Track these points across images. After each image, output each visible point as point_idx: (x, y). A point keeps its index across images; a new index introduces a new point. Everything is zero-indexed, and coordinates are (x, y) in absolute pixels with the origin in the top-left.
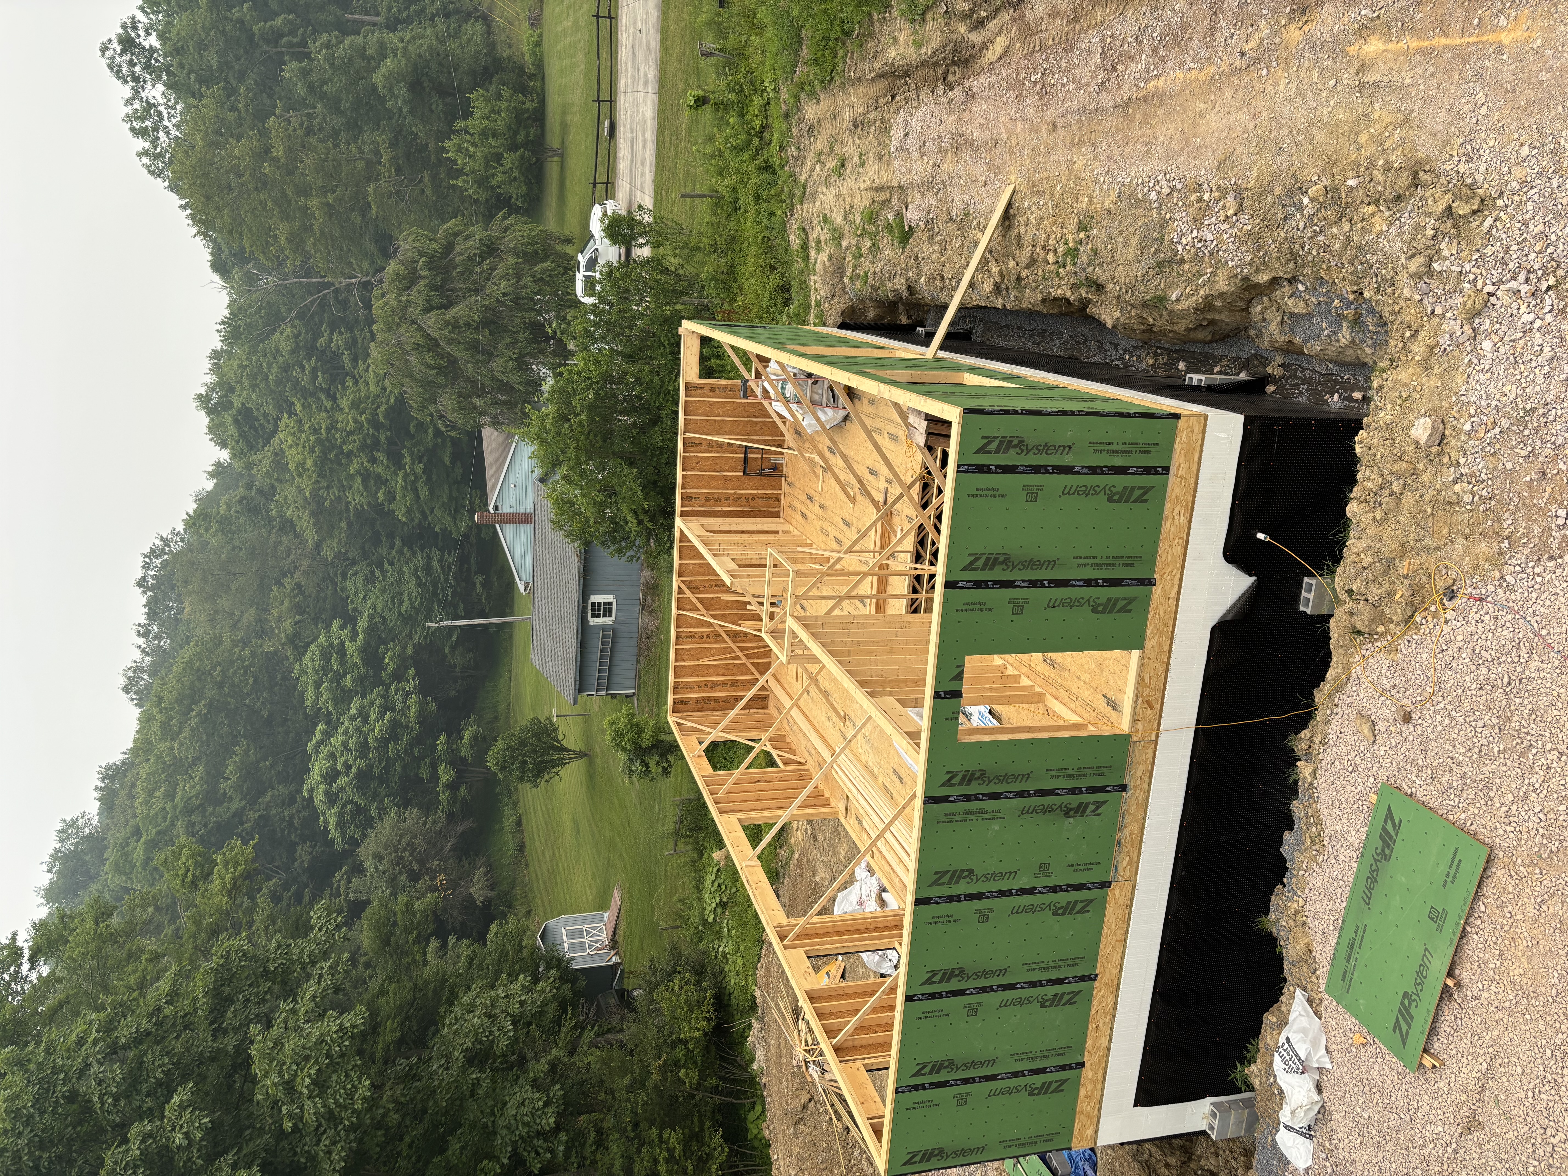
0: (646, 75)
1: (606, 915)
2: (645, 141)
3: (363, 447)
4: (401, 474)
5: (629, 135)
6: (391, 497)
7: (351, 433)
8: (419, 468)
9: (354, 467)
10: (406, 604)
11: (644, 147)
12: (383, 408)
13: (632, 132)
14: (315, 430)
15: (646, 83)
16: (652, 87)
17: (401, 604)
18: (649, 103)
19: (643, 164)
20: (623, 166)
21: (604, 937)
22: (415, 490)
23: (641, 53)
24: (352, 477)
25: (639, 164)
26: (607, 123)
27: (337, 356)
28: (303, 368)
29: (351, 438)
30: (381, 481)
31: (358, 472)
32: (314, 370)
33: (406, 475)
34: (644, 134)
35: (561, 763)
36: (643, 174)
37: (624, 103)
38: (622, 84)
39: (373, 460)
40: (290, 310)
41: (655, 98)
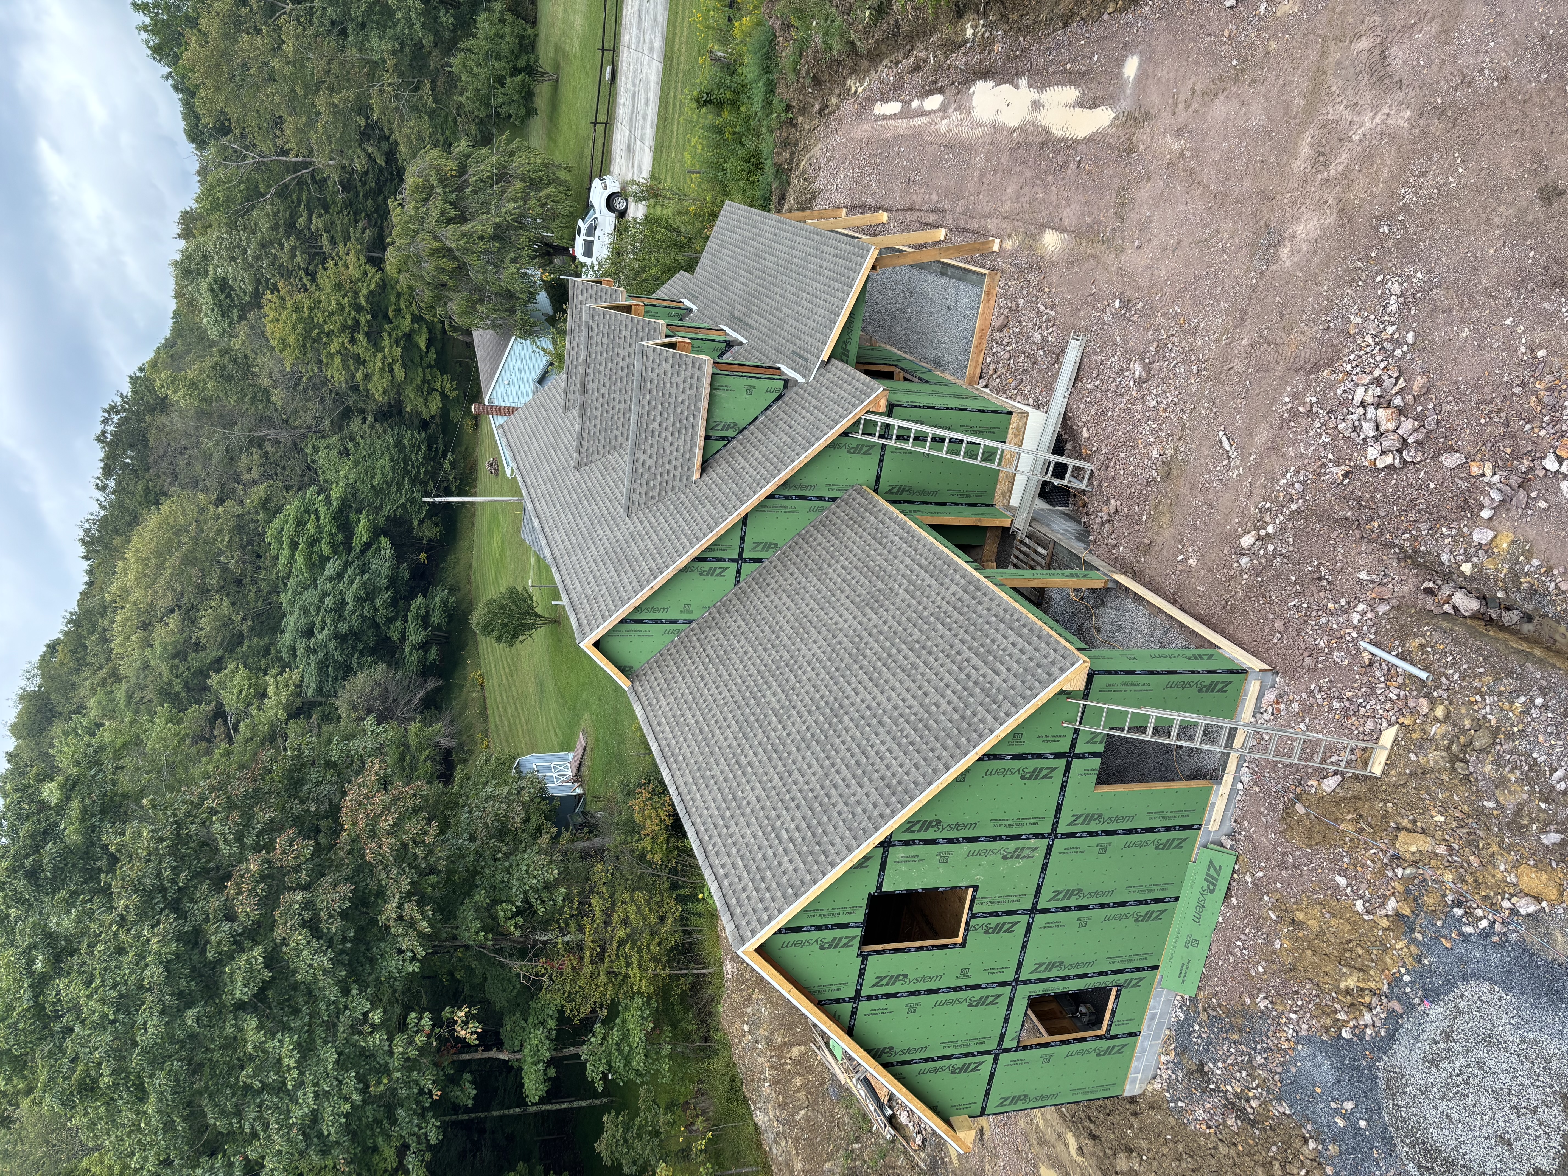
0: (651, 42)
1: (571, 755)
2: (647, 100)
3: (344, 328)
4: (379, 356)
5: (630, 86)
6: (367, 377)
7: (332, 314)
8: (398, 351)
9: (334, 346)
10: (378, 477)
11: (646, 104)
12: (364, 292)
13: (634, 85)
14: (297, 309)
15: (651, 49)
16: (657, 56)
17: (373, 477)
18: (654, 67)
19: (644, 118)
20: (622, 111)
21: (569, 773)
22: (391, 371)
23: (647, 21)
24: (331, 356)
25: (640, 117)
26: (609, 69)
27: (317, 237)
28: (282, 245)
29: (333, 318)
30: (360, 361)
31: (339, 352)
32: (293, 249)
33: (384, 357)
34: (646, 93)
35: (533, 627)
36: (644, 128)
37: (627, 59)
38: (625, 39)
39: (353, 341)
40: (269, 187)
41: (661, 66)
